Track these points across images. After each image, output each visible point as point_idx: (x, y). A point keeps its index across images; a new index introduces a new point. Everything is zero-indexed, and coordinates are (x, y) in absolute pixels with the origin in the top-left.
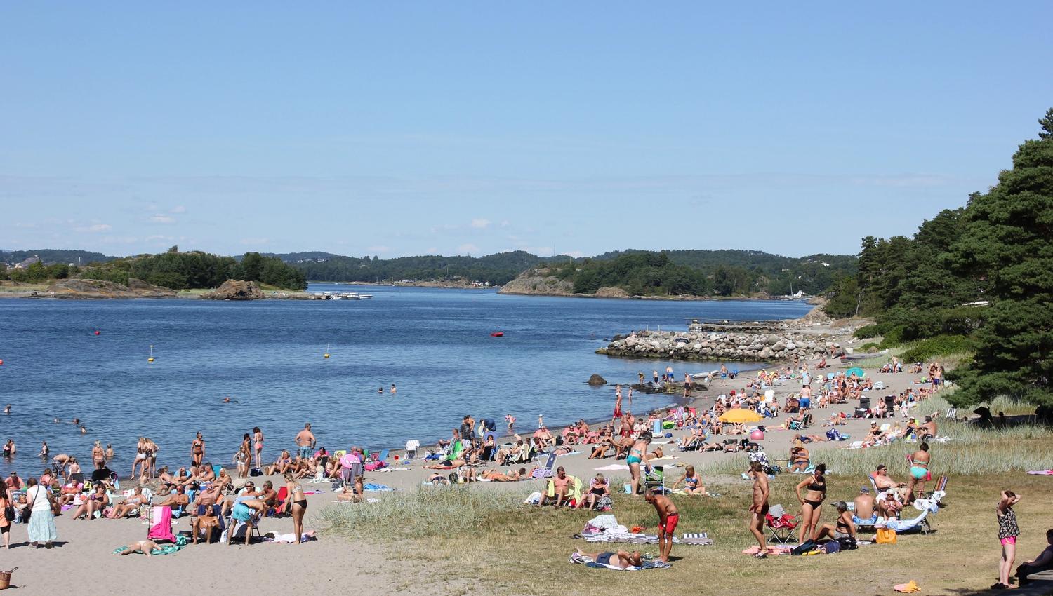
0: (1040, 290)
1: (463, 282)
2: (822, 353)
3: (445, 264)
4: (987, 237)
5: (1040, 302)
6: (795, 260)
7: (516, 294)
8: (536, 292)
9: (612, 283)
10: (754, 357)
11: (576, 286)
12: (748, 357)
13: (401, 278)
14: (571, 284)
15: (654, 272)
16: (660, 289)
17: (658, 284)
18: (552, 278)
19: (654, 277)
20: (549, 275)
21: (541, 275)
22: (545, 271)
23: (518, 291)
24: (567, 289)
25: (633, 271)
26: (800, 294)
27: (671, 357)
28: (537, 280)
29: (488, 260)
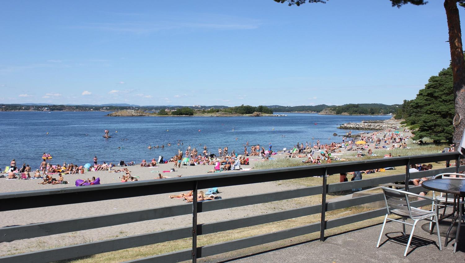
0: (434, 112)
1: (310, 112)
2: (391, 128)
3: (306, 108)
4: (422, 99)
5: (434, 115)
6: (390, 106)
7: (322, 114)
8: (327, 114)
9: (345, 112)
10: (375, 129)
11: (336, 112)
12: (374, 129)
13: (296, 111)
14: (335, 112)
15: (355, 109)
16: (357, 113)
17: (356, 112)
18: (331, 111)
19: (355, 110)
20: (330, 110)
21: (328, 110)
22: (329, 109)
23: (323, 114)
24: (334, 113)
25: (350, 109)
26: (391, 114)
27: (355, 129)
28: (327, 111)
29: (316, 107)
